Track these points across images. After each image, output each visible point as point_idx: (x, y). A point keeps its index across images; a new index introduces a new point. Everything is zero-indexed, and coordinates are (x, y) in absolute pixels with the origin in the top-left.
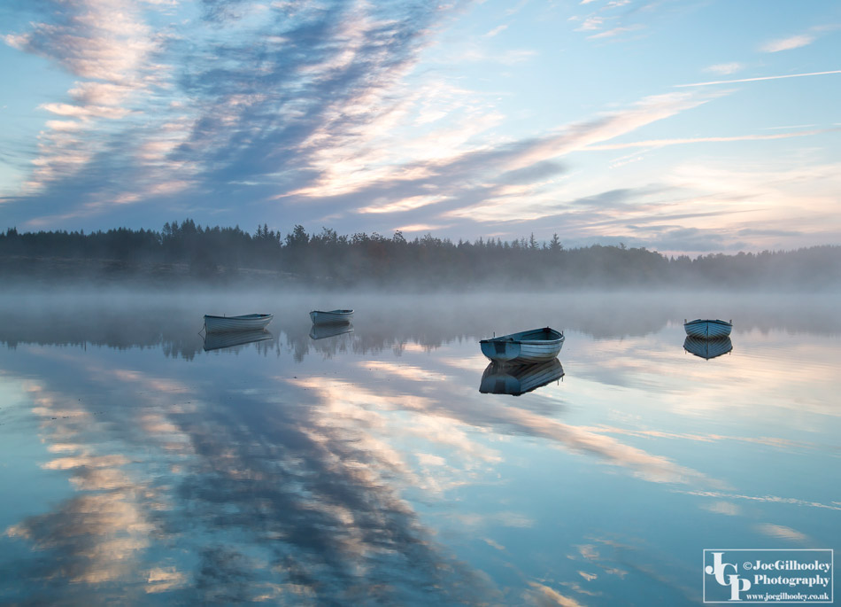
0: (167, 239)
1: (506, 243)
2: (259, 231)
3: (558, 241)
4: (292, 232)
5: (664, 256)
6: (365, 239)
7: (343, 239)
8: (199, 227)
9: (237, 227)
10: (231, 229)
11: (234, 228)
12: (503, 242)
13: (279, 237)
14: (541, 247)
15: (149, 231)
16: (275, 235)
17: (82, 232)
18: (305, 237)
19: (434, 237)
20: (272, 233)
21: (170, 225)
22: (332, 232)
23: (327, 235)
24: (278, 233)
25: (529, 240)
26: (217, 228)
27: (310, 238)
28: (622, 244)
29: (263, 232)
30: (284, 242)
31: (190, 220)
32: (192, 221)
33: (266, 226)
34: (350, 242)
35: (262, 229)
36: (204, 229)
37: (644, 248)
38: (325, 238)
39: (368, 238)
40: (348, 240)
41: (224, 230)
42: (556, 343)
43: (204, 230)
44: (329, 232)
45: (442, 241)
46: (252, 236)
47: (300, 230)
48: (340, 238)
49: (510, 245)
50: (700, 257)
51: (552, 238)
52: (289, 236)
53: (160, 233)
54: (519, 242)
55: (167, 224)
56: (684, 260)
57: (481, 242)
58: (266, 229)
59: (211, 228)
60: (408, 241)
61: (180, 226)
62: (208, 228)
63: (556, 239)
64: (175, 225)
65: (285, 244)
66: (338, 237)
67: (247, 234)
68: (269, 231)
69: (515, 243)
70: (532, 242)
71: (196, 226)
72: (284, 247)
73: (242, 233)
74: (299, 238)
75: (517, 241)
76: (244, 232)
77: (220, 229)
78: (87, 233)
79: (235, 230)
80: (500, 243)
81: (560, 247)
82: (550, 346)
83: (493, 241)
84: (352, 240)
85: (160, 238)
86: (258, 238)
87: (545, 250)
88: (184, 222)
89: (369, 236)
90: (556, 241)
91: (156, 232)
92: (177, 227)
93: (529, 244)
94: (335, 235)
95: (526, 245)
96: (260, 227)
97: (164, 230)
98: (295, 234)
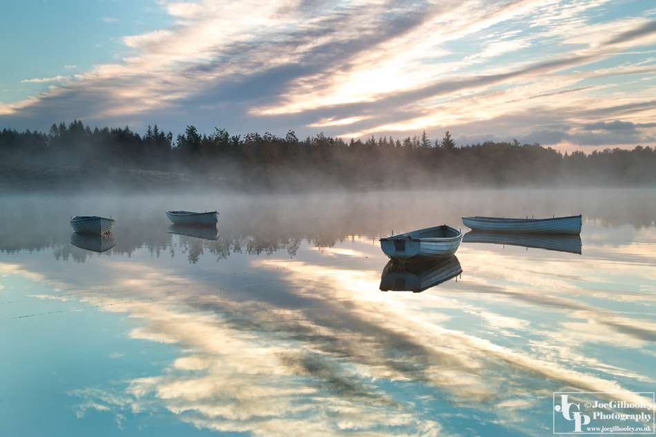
0: (55, 140)
1: (398, 142)
2: (149, 132)
3: (450, 138)
5: (557, 152)
6: (257, 138)
7: (236, 139)
8: (88, 128)
9: (127, 129)
10: (120, 130)
11: (123, 129)
12: (395, 140)
13: (171, 138)
14: (433, 145)
15: (35, 133)
16: (166, 136)
18: (197, 138)
19: (326, 136)
20: (163, 134)
21: (58, 126)
22: (225, 132)
23: (220, 136)
24: (169, 134)
25: (421, 138)
26: (106, 130)
27: (202, 138)
28: (515, 141)
29: (153, 133)
30: (175, 142)
31: (78, 121)
32: (80, 122)
33: (156, 127)
34: (242, 142)
35: (152, 129)
36: (93, 130)
37: (538, 144)
38: (217, 139)
39: (260, 138)
40: (241, 140)
41: (113, 131)
42: (455, 240)
43: (93, 132)
44: (221, 132)
45: (334, 140)
46: (142, 137)
47: (192, 131)
48: (233, 138)
49: (402, 143)
50: (595, 153)
51: (445, 137)
52: (180, 137)
53: (47, 134)
54: (411, 140)
55: (55, 126)
56: (578, 156)
57: (373, 140)
58: (156, 130)
59: (99, 129)
60: (299, 141)
61: (68, 127)
62: (97, 129)
63: (449, 136)
64: (62, 127)
65: (176, 144)
66: (230, 137)
67: (137, 136)
68: (159, 132)
69: (408, 141)
70: (424, 140)
71: (85, 127)
72: (174, 148)
73: (132, 134)
74: (191, 138)
75: (409, 139)
76: (134, 133)
77: (110, 130)
79: (125, 131)
80: (392, 141)
81: (453, 145)
82: (449, 244)
83: (385, 140)
84: (245, 140)
85: (48, 140)
86: (148, 140)
87: (437, 147)
88: (72, 123)
89: (262, 136)
90: (448, 139)
91: (43, 134)
92: (65, 128)
93: (421, 142)
94: (227, 135)
95: (418, 143)
96: (150, 127)
97: (51, 131)
98: (187, 135)
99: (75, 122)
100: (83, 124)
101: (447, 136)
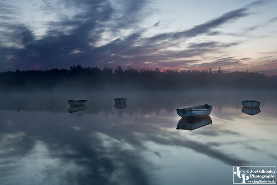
0: (71, 72)
1: (200, 71)
2: (105, 69)
3: (221, 70)
4: (117, 69)
5: (265, 75)
7: (136, 71)
9: (97, 67)
10: (94, 68)
13: (112, 71)
14: (214, 73)
15: (65, 69)
16: (111, 70)
17: (41, 70)
18: (122, 70)
20: (110, 69)
21: (72, 67)
22: (132, 68)
26: (89, 68)
27: (124, 71)
28: (247, 71)
31: (79, 65)
33: (107, 67)
34: (139, 72)
36: (84, 68)
37: (257, 72)
38: (129, 71)
39: (145, 70)
41: (92, 68)
44: (131, 68)
45: (174, 71)
46: (102, 70)
47: (120, 68)
48: (135, 71)
53: (69, 70)
55: (71, 67)
56: (274, 77)
57: (190, 71)
59: (87, 68)
60: (161, 71)
64: (74, 67)
66: (134, 70)
67: (100, 70)
68: (108, 68)
69: (203, 71)
70: (210, 71)
71: (82, 67)
72: (114, 74)
73: (98, 69)
74: (120, 71)
75: (204, 70)
78: (43, 71)
80: (197, 71)
81: (222, 72)
83: (194, 71)
84: (140, 71)
85: (69, 72)
86: (104, 71)
87: (216, 74)
88: (77, 66)
90: (220, 70)
91: (67, 69)
92: (75, 68)
94: (133, 69)
95: (208, 72)
96: (105, 67)
97: (70, 69)
98: (118, 69)
100: (81, 66)
101: (219, 69)
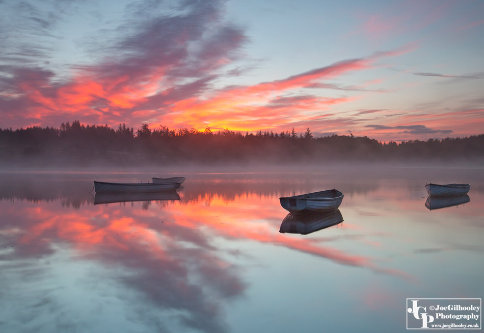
0: (63, 133)
1: (276, 135)
2: (120, 128)
3: (310, 133)
5: (379, 142)
6: (186, 131)
7: (173, 133)
8: (83, 125)
9: (107, 126)
10: (102, 127)
11: (104, 125)
12: (274, 133)
13: (132, 131)
14: (299, 137)
15: (52, 128)
16: (130, 130)
18: (149, 131)
19: (230, 131)
20: (128, 129)
21: (65, 124)
22: (166, 128)
23: (163, 130)
24: (132, 129)
25: (291, 132)
27: (152, 132)
28: (351, 135)
29: (123, 129)
32: (78, 121)
35: (122, 126)
37: (366, 137)
38: (162, 132)
39: (188, 132)
40: (176, 133)
41: (98, 127)
43: (86, 127)
44: (164, 128)
45: (236, 133)
46: (115, 131)
47: (145, 127)
48: (171, 132)
49: (279, 135)
50: (403, 143)
51: (306, 131)
52: (139, 131)
53: (59, 129)
54: (285, 133)
55: (63, 124)
56: (392, 145)
57: (260, 133)
58: (124, 126)
59: (90, 126)
61: (71, 125)
62: (88, 126)
63: (309, 131)
64: (68, 124)
65: (136, 135)
67: (113, 130)
68: (126, 127)
69: (282, 134)
70: (293, 133)
71: (81, 125)
72: (136, 137)
73: (109, 129)
74: (145, 131)
76: (111, 128)
77: (96, 127)
78: (14, 130)
79: (105, 127)
80: (272, 134)
81: (311, 136)
83: (268, 133)
84: (179, 133)
85: (59, 133)
86: (119, 132)
87: (302, 138)
88: (73, 123)
89: (189, 130)
90: (308, 133)
91: (56, 129)
92: (69, 126)
93: (291, 135)
94: (168, 130)
95: (289, 135)
96: (120, 125)
97: (61, 127)
98: (142, 130)
99: (76, 121)
100: (80, 123)
